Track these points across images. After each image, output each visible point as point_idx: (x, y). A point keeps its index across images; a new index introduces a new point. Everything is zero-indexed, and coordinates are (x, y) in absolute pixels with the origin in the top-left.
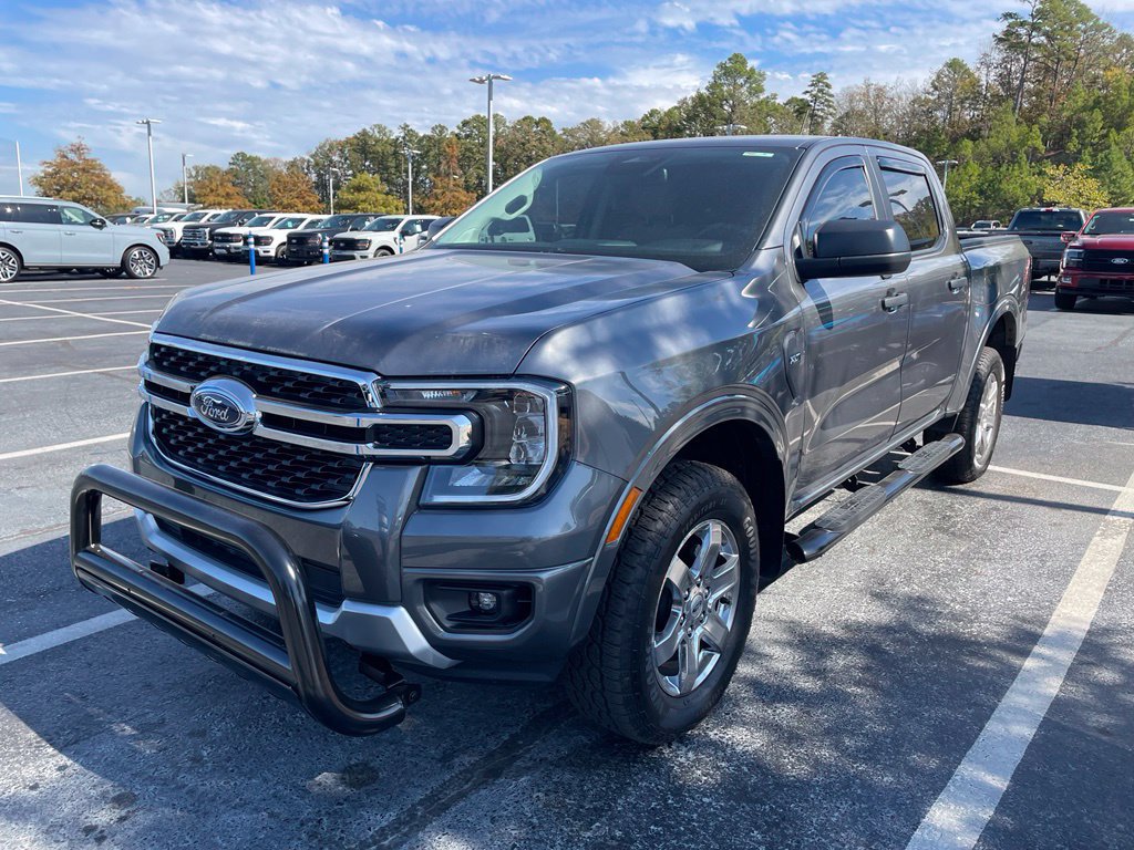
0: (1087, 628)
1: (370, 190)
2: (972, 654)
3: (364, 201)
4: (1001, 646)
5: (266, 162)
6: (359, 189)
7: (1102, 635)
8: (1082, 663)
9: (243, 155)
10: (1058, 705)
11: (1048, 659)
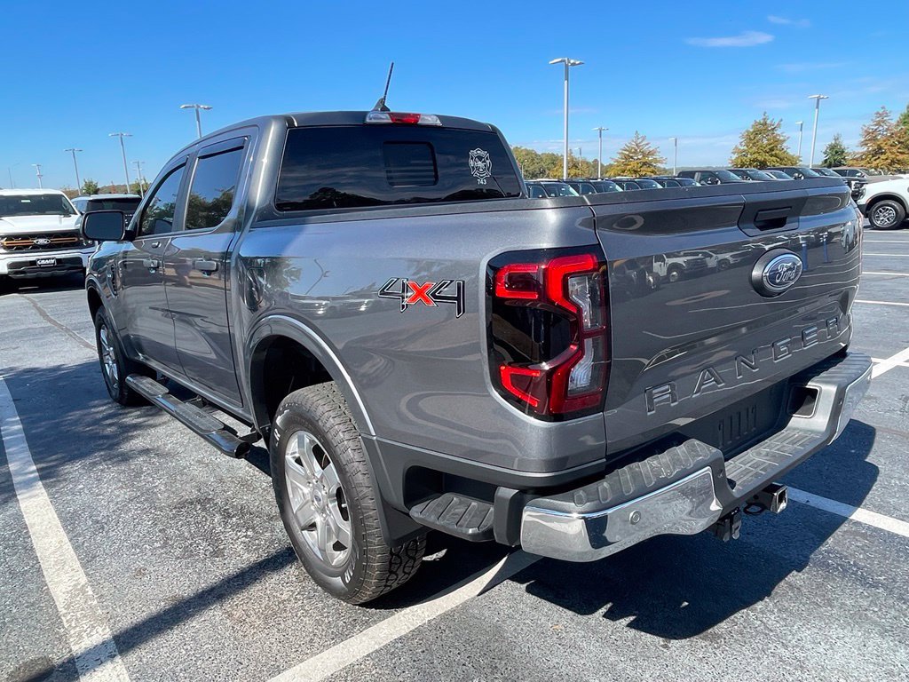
0: (18, 497)
2: (63, 458)
4: (56, 466)
7: (7, 498)
8: (8, 481)
10: (6, 462)
11: (26, 474)
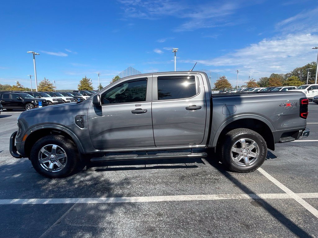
1: (294, 80)
3: (292, 83)
5: (280, 75)
6: (290, 80)
9: (274, 74)
